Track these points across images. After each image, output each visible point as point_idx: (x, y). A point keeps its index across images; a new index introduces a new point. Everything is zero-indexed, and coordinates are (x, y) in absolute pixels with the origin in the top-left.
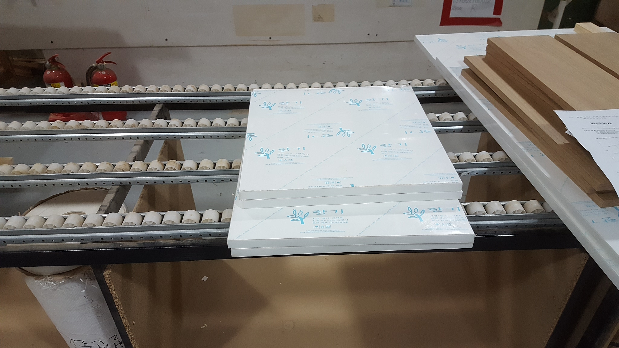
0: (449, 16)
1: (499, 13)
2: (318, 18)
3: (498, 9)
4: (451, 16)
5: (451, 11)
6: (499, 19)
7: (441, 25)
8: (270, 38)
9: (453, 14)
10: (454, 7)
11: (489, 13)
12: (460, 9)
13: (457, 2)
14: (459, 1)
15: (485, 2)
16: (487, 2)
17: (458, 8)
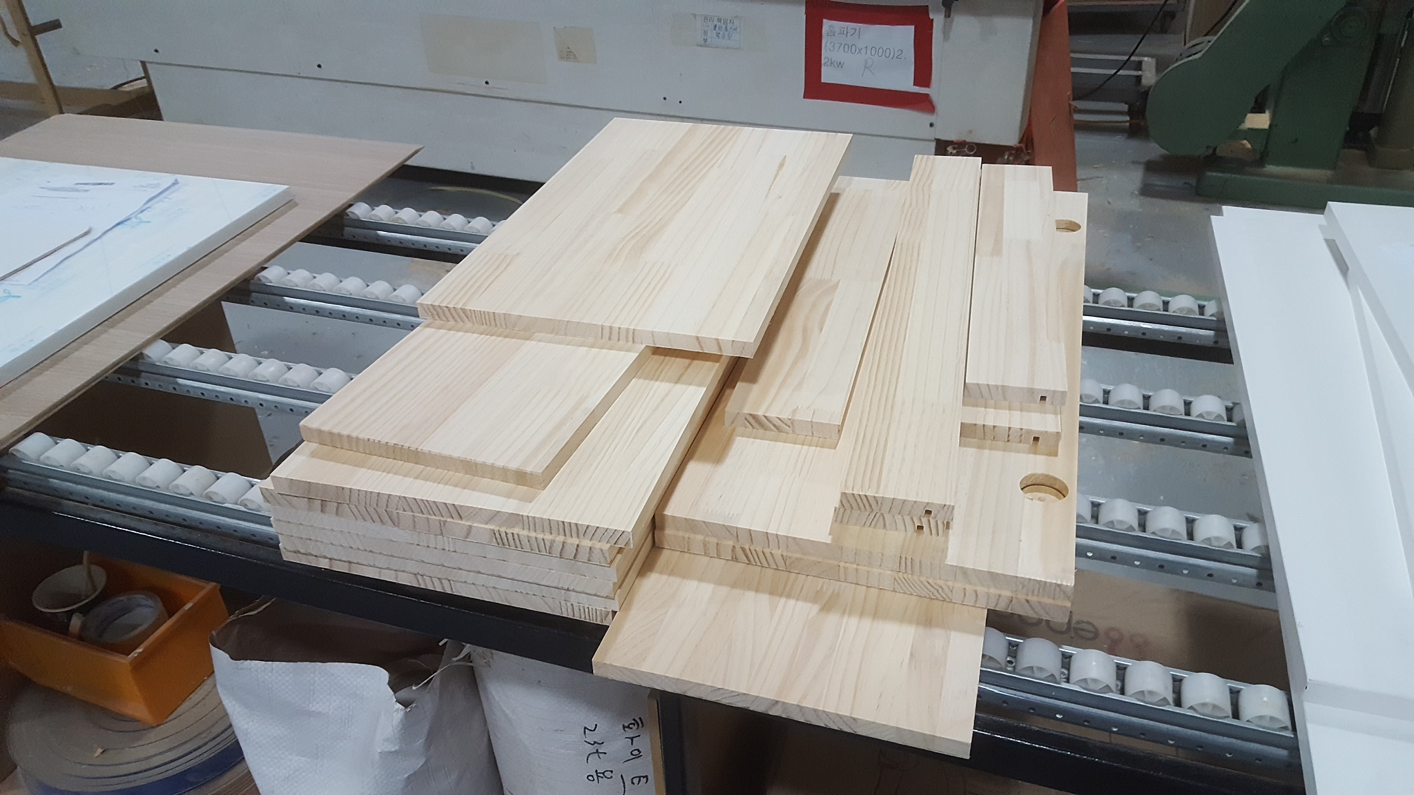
0: (821, 80)
1: (927, 84)
2: (567, 55)
3: (923, 73)
4: (824, 80)
5: (823, 69)
6: (927, 95)
7: (805, 97)
8: (487, 83)
9: (829, 75)
10: (827, 60)
11: (904, 81)
12: (840, 64)
13: (832, 49)
14: (837, 49)
15: (891, 56)
16: (896, 55)
17: (835, 63)
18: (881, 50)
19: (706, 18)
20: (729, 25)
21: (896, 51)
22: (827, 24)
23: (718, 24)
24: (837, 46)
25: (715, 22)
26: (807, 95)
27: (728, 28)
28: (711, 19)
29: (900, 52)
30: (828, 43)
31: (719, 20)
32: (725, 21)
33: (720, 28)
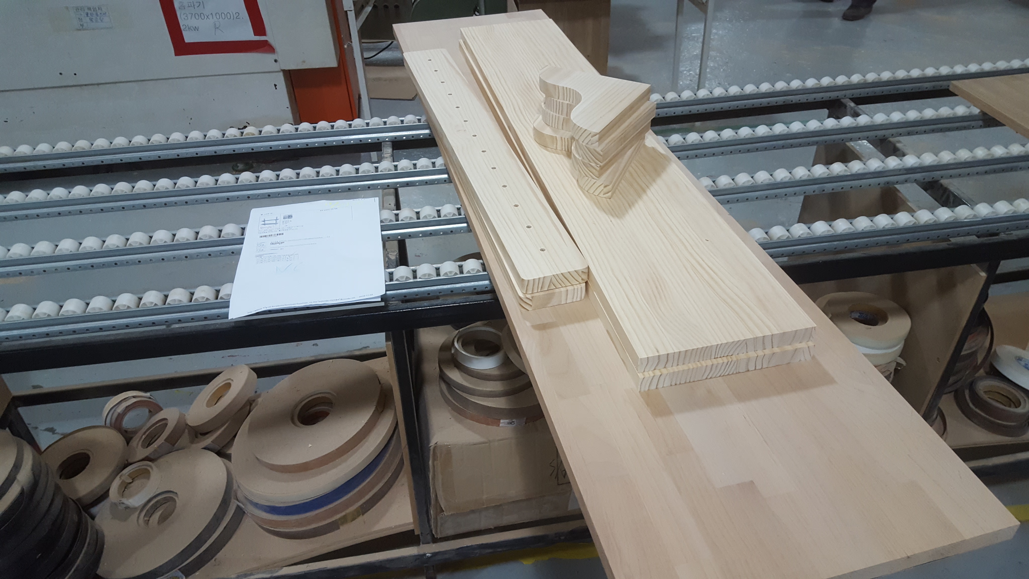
0: (184, 40)
1: (264, 34)
3: (258, 26)
4: (187, 40)
5: (184, 33)
6: (267, 41)
7: (176, 54)
9: (189, 37)
10: (185, 27)
11: (247, 34)
12: (196, 29)
13: (186, 18)
14: (189, 18)
15: (232, 17)
16: (235, 17)
17: (193, 29)
18: (223, 15)
19: (77, 9)
20: (99, 12)
21: (234, 14)
22: (177, 1)
23: (89, 12)
24: (189, 16)
25: (86, 11)
26: (178, 53)
27: (99, 14)
28: (82, 9)
29: (237, 14)
30: (182, 14)
31: (89, 9)
32: (95, 9)
33: (92, 14)
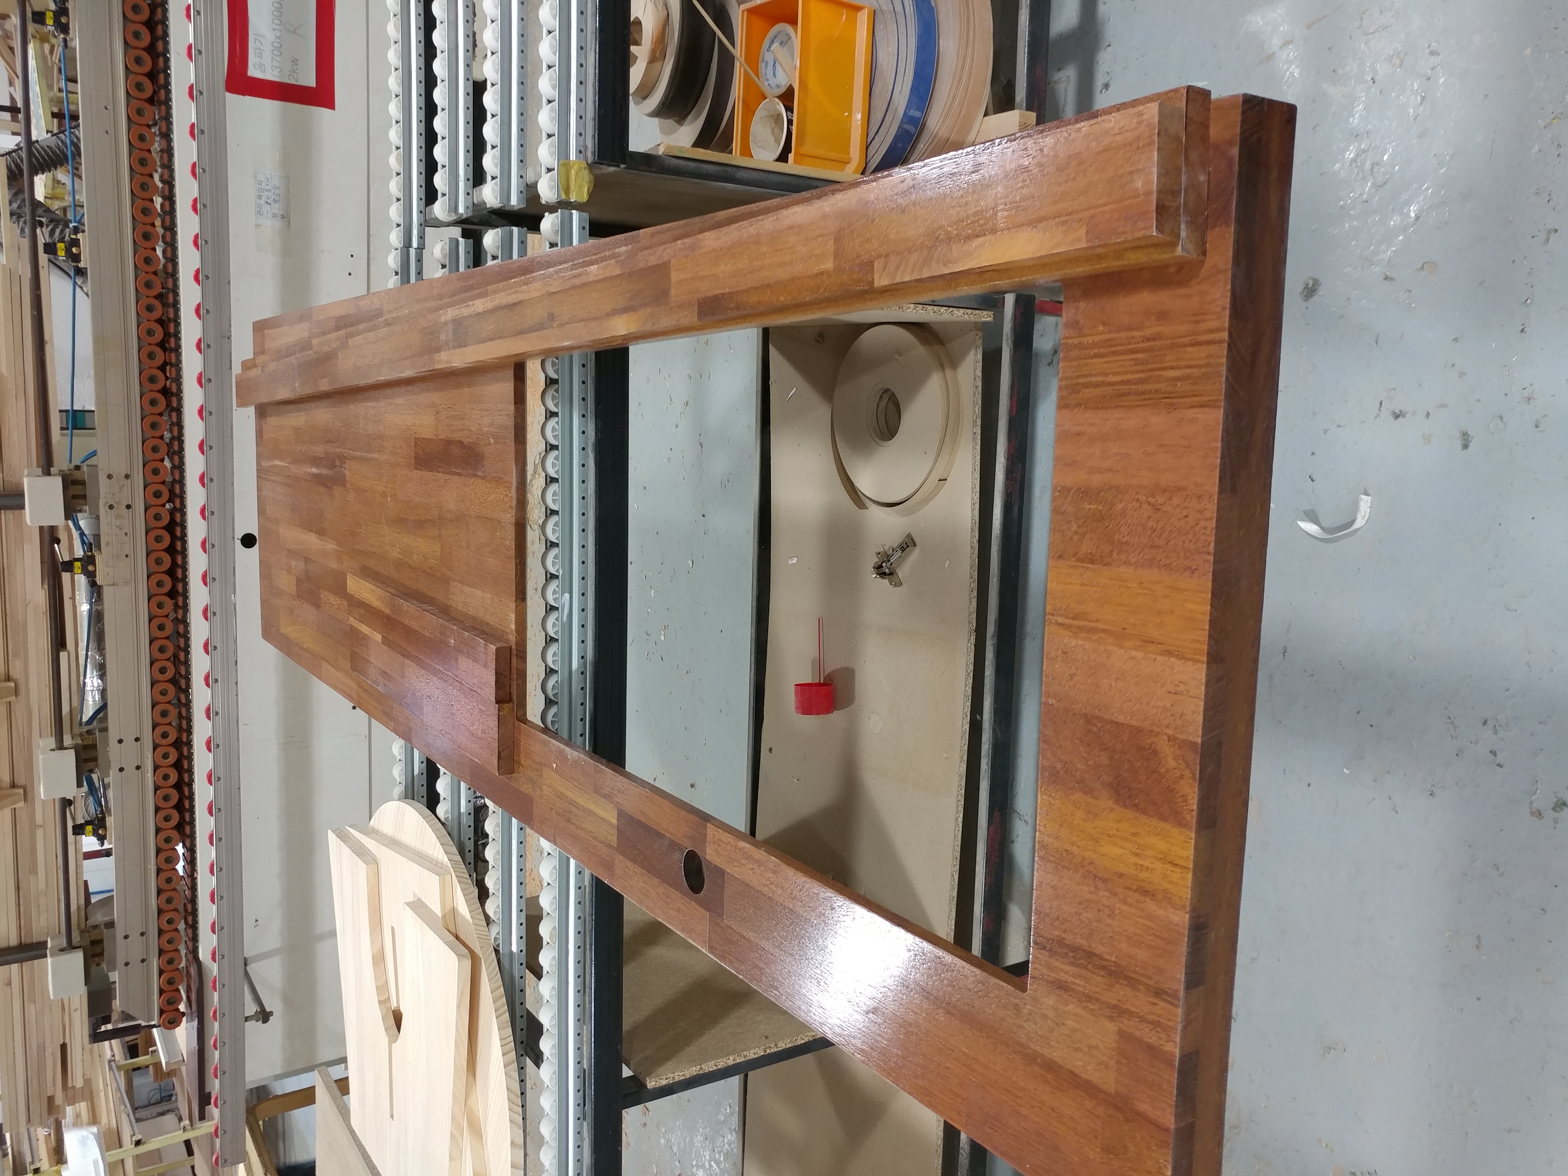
0: (313, 88)
4: (312, 83)
5: (302, 82)
7: (334, 109)
9: (309, 78)
10: (292, 78)
13: (278, 70)
17: (295, 68)
19: (259, 213)
20: (264, 186)
22: (253, 72)
23: (264, 199)
24: (275, 64)
25: (262, 202)
26: (331, 105)
27: (267, 188)
28: (260, 207)
30: (272, 73)
31: (260, 197)
32: (261, 190)
33: (268, 198)
